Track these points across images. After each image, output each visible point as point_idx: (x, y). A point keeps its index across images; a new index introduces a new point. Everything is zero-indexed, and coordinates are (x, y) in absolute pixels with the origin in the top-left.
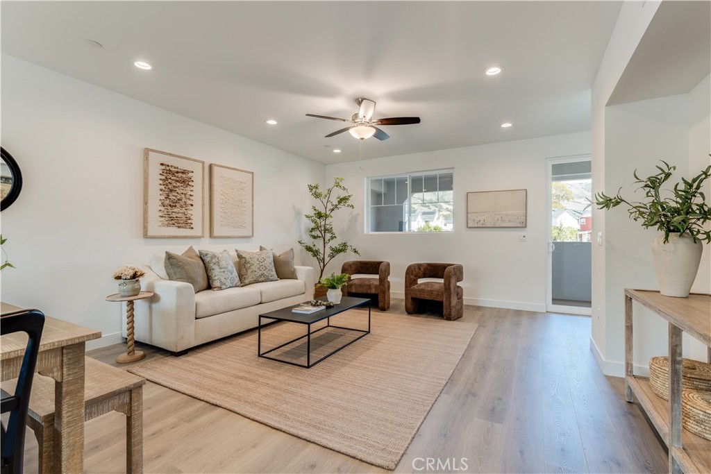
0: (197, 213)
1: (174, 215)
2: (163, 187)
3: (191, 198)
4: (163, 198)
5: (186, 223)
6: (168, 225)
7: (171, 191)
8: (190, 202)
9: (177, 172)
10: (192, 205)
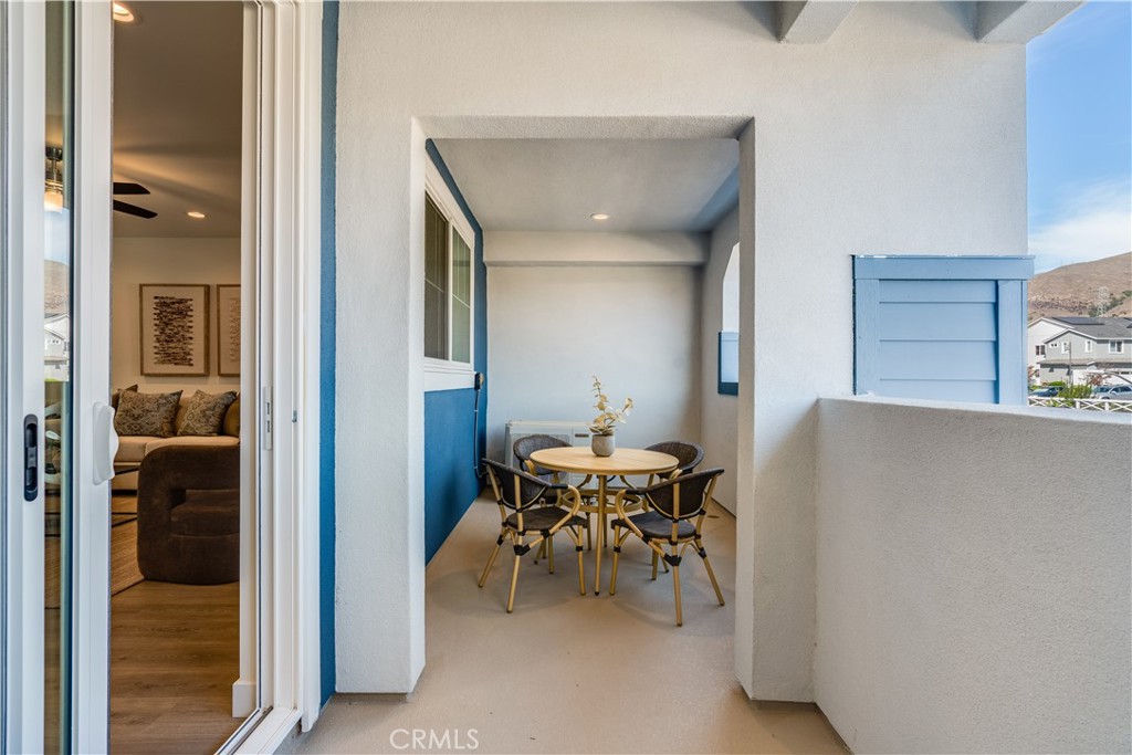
0: (197, 347)
1: (171, 351)
2: (157, 322)
3: (191, 330)
4: (157, 333)
5: (185, 359)
6: (163, 362)
7: (167, 324)
8: (190, 335)
9: (173, 303)
10: (191, 338)
